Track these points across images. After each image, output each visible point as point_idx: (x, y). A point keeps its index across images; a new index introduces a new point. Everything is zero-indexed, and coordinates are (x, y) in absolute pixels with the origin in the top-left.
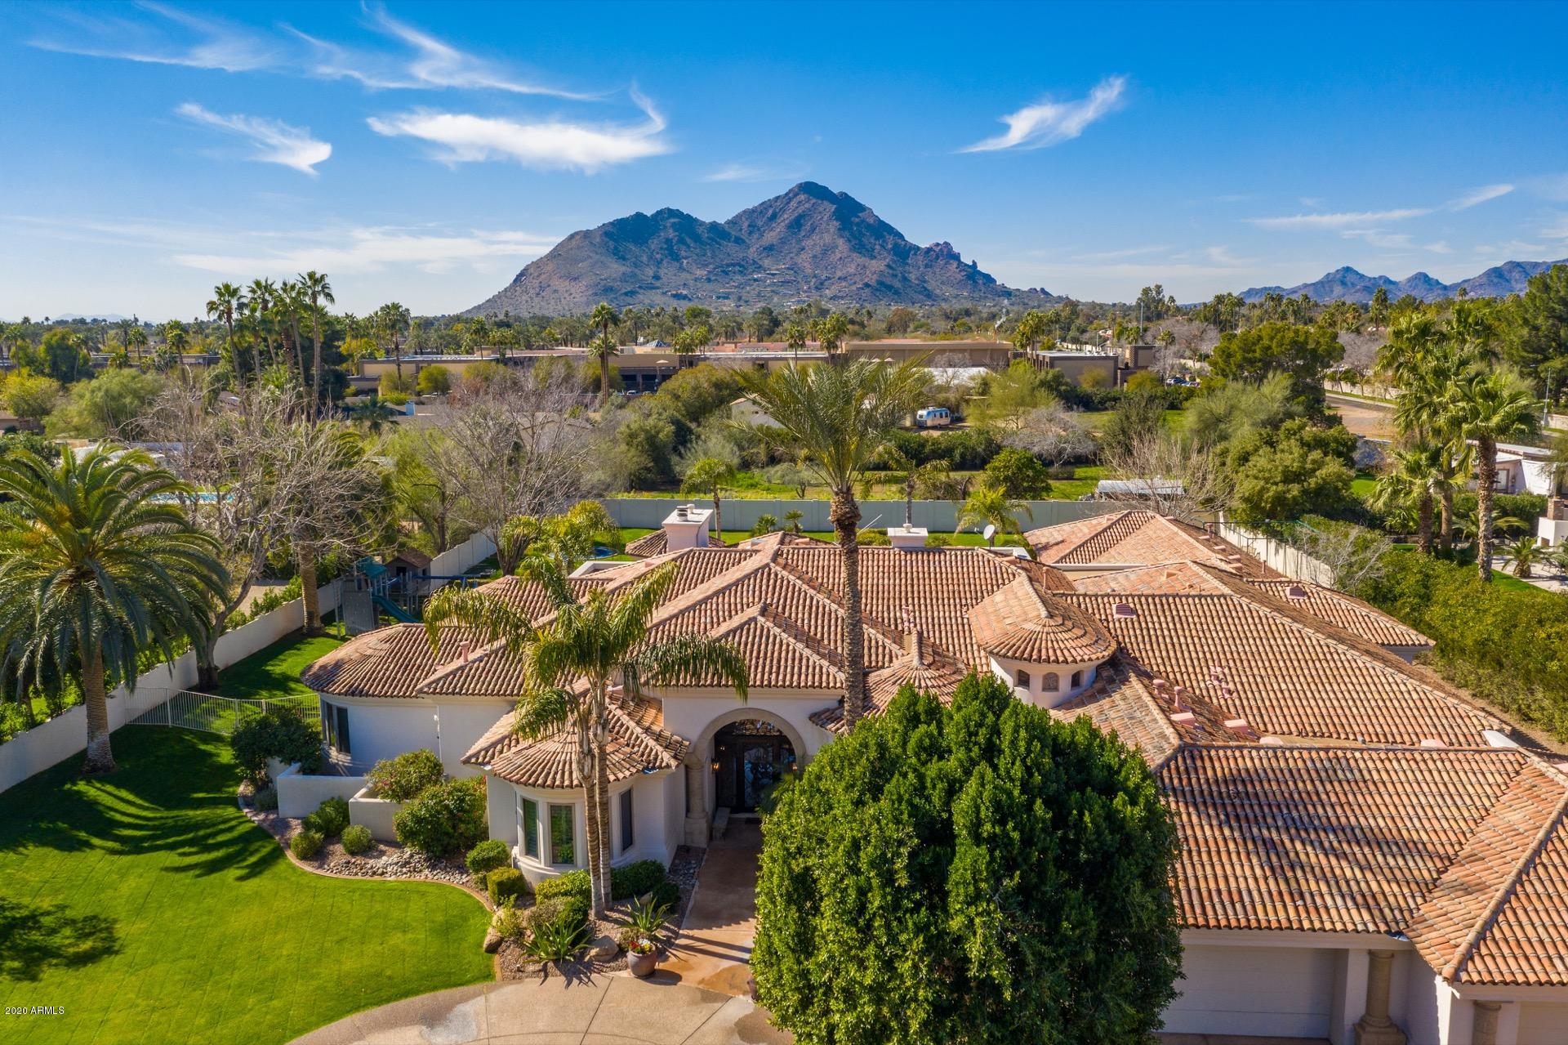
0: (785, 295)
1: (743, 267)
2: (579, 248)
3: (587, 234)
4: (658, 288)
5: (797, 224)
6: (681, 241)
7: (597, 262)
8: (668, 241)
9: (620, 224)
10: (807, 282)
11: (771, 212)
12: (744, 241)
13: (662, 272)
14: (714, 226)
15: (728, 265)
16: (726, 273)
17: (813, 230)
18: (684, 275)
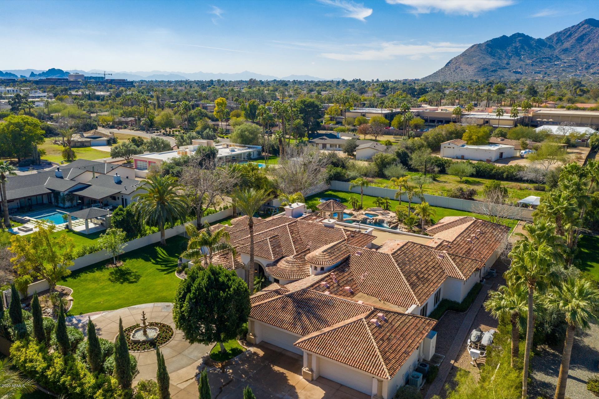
0: (569, 72)
1: (550, 59)
2: (475, 51)
3: (479, 45)
4: (507, 69)
5: (581, 39)
6: (522, 48)
7: (482, 57)
8: (516, 48)
9: (495, 41)
10: (582, 66)
11: (569, 33)
12: (553, 47)
13: (511, 61)
14: (540, 40)
15: (543, 58)
16: (541, 62)
17: (589, 41)
18: (521, 63)
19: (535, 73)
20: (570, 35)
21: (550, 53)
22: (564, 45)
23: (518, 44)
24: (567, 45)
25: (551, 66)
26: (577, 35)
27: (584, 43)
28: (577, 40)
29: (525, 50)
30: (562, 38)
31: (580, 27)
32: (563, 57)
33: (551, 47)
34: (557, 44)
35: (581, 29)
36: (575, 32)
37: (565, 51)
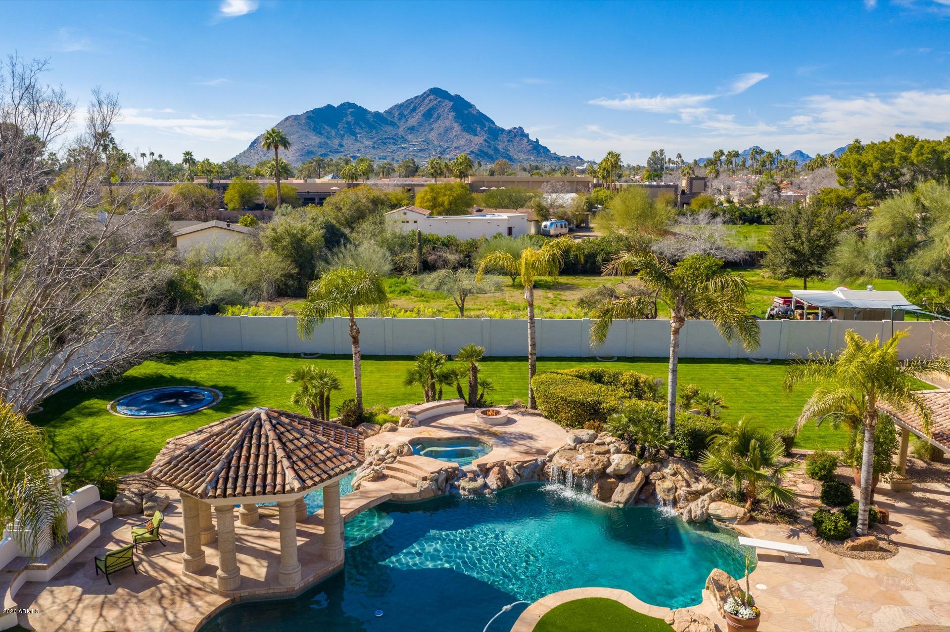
0: (421, 157)
1: (395, 140)
2: (291, 126)
3: (296, 118)
4: (342, 152)
5: (428, 115)
6: (357, 123)
7: (302, 135)
8: (348, 123)
9: (317, 111)
10: (435, 150)
11: (412, 105)
12: (396, 124)
13: (344, 142)
14: (377, 114)
15: (386, 139)
16: (385, 144)
17: (439, 117)
18: (358, 144)
19: (380, 159)
20: (414, 109)
21: (394, 132)
22: (409, 122)
23: (350, 119)
24: (413, 121)
25: (397, 150)
26: (423, 109)
27: (432, 120)
28: (424, 115)
29: (361, 126)
30: (406, 113)
31: (425, 98)
32: (410, 137)
33: (393, 124)
34: (400, 119)
35: (427, 101)
36: (420, 105)
37: (412, 129)
